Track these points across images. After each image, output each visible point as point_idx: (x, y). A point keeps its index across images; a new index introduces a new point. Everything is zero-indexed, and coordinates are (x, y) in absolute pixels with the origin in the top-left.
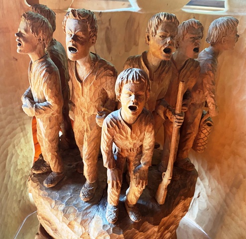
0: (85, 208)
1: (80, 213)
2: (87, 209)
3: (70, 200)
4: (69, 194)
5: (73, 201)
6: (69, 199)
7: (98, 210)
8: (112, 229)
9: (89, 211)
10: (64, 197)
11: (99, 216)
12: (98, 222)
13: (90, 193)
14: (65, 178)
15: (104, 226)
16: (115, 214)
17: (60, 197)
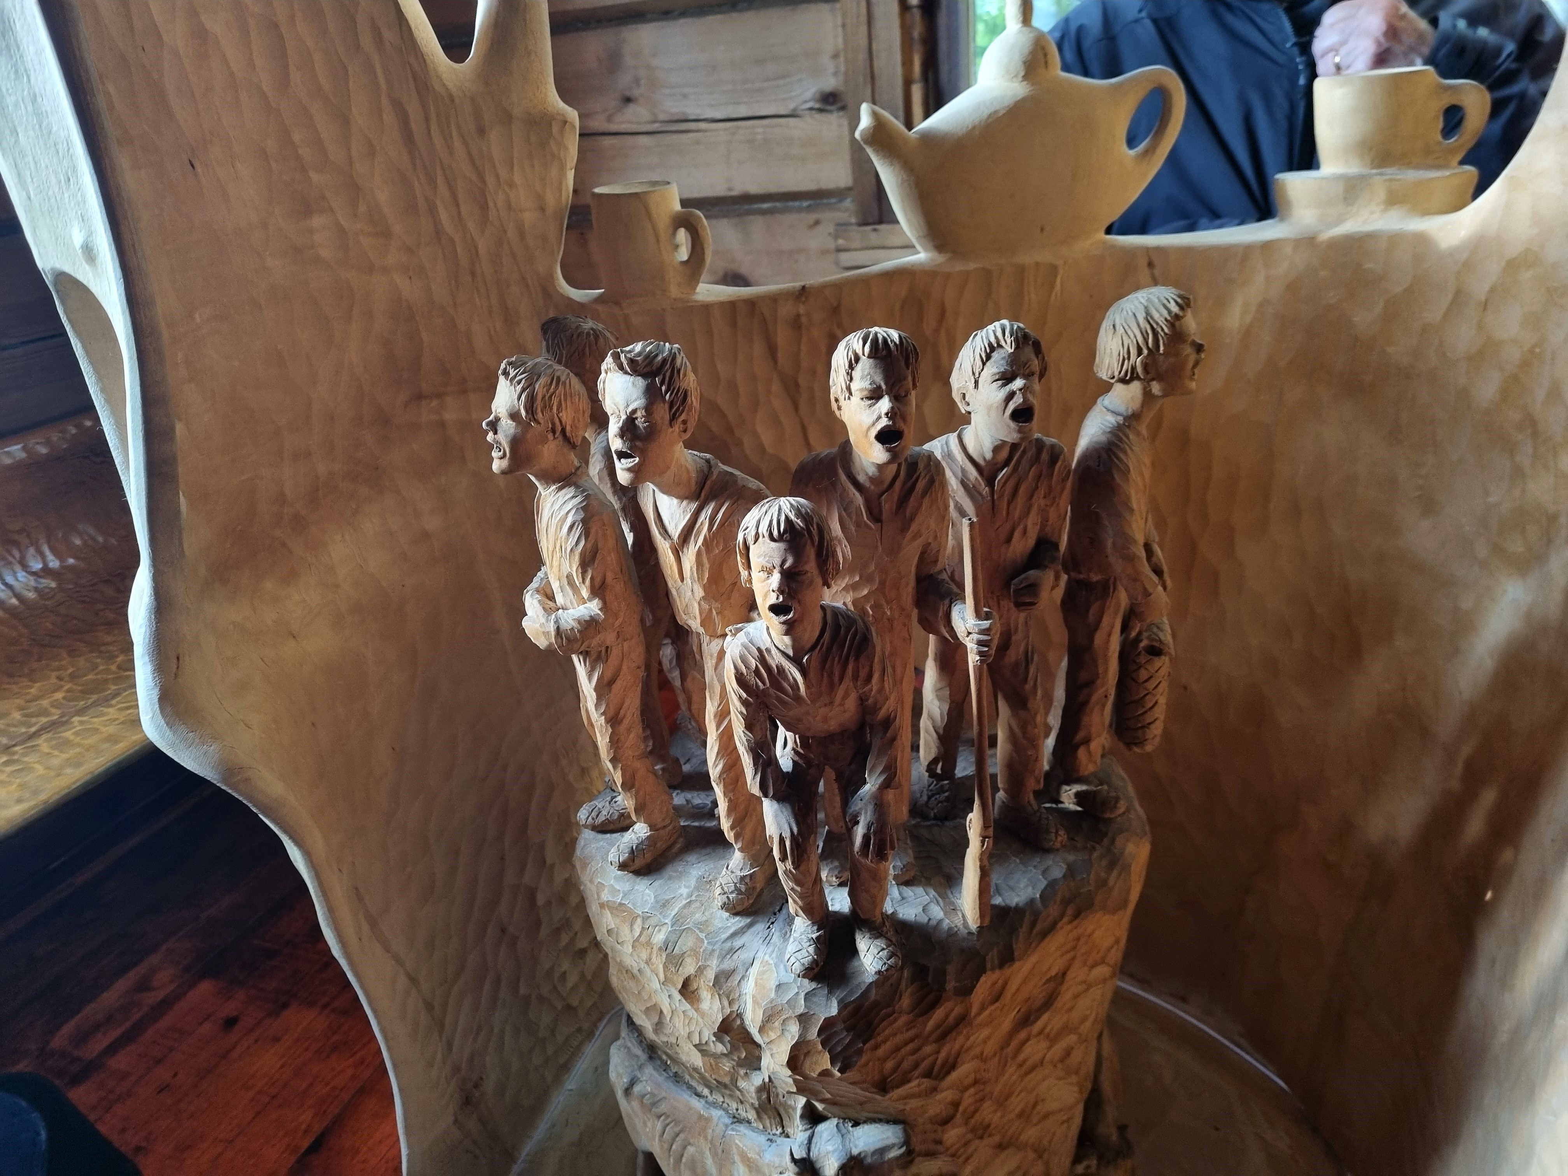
0: (728, 934)
1: (713, 950)
2: (734, 935)
3: (685, 911)
4: (684, 891)
5: (693, 914)
6: (684, 907)
7: (767, 940)
8: (802, 996)
9: (738, 943)
10: (667, 901)
11: (767, 957)
12: (765, 977)
13: (743, 889)
14: (678, 846)
15: (779, 986)
16: (811, 949)
17: (657, 902)
